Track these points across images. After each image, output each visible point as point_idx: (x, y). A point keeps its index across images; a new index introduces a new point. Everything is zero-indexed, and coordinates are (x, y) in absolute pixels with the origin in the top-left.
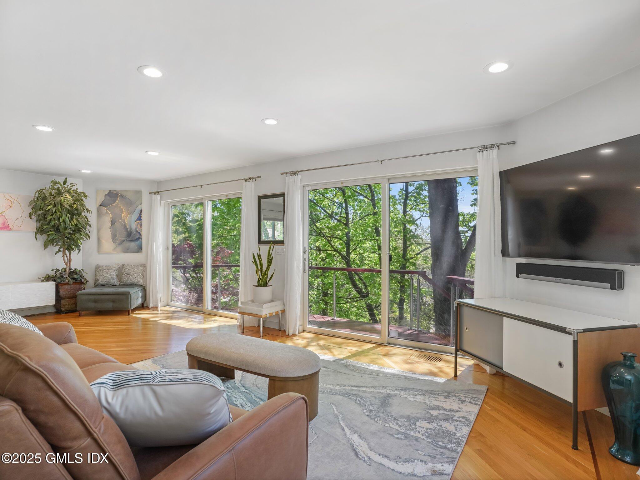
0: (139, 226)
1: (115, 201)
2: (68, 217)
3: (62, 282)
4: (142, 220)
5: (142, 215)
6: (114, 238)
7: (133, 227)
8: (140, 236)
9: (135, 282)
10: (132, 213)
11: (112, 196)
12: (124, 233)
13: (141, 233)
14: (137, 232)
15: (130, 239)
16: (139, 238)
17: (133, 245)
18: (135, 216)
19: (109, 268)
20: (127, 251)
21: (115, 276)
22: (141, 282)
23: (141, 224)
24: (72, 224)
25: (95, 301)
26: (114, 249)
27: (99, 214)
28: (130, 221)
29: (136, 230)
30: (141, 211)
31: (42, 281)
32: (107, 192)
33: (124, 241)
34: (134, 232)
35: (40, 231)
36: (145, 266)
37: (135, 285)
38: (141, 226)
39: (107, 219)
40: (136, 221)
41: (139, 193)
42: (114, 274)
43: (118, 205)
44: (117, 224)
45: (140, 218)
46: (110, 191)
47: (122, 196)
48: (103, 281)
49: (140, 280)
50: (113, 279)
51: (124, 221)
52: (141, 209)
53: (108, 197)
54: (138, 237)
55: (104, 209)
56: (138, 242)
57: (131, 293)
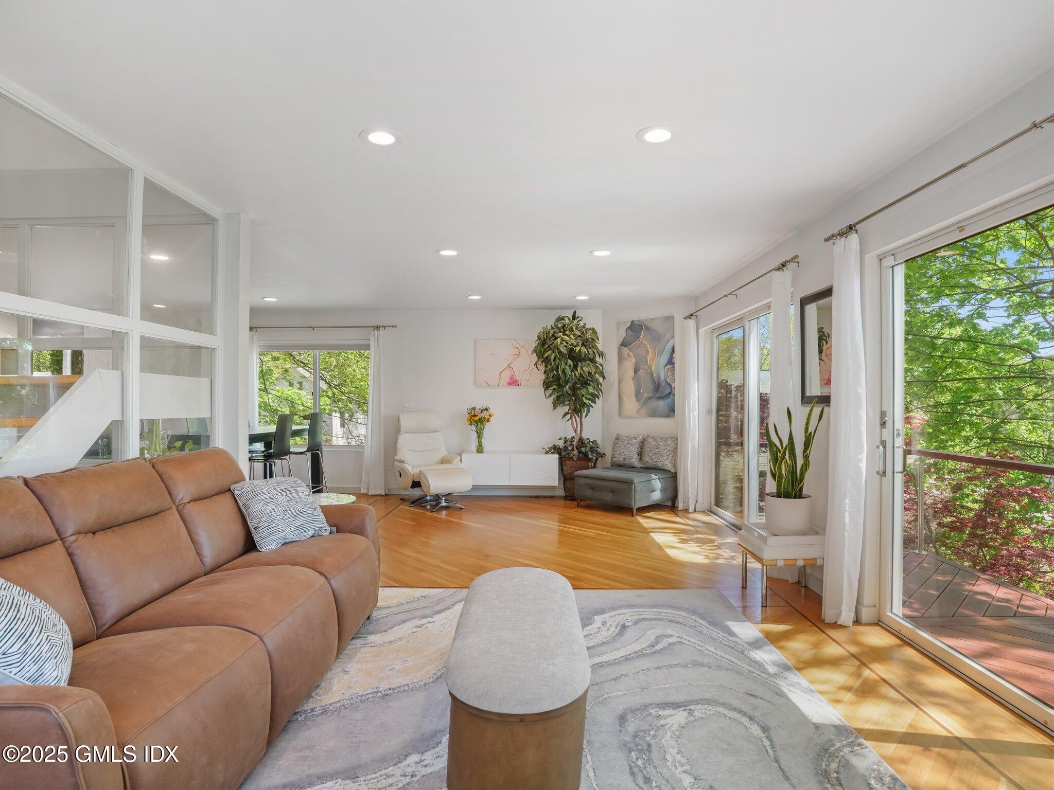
0: (669, 374)
1: (638, 337)
2: (568, 365)
3: (567, 456)
4: (674, 363)
5: (673, 356)
6: (638, 393)
7: (662, 377)
8: (671, 390)
9: (659, 464)
10: (660, 353)
11: (635, 328)
12: (651, 386)
13: (673, 386)
14: (668, 383)
15: (657, 395)
16: (670, 393)
17: (662, 404)
18: (664, 358)
19: (628, 440)
20: (654, 414)
21: (635, 453)
22: (669, 466)
23: (673, 370)
24: (575, 375)
25: (593, 488)
26: (638, 411)
27: (621, 359)
28: (658, 365)
29: (666, 381)
30: (673, 349)
31: (547, 453)
32: (629, 325)
33: (650, 398)
34: (663, 384)
35: (547, 385)
36: (675, 440)
37: (661, 470)
38: (673, 374)
39: (630, 364)
40: (665, 367)
41: (670, 319)
42: (634, 450)
43: (642, 342)
44: (641, 372)
45: (671, 362)
46: (633, 322)
47: (647, 328)
48: (619, 459)
49: (667, 462)
50: (632, 457)
51: (650, 367)
52: (672, 346)
53: (630, 332)
54: (668, 391)
55: (626, 350)
56: (668, 401)
57: (635, 481)
